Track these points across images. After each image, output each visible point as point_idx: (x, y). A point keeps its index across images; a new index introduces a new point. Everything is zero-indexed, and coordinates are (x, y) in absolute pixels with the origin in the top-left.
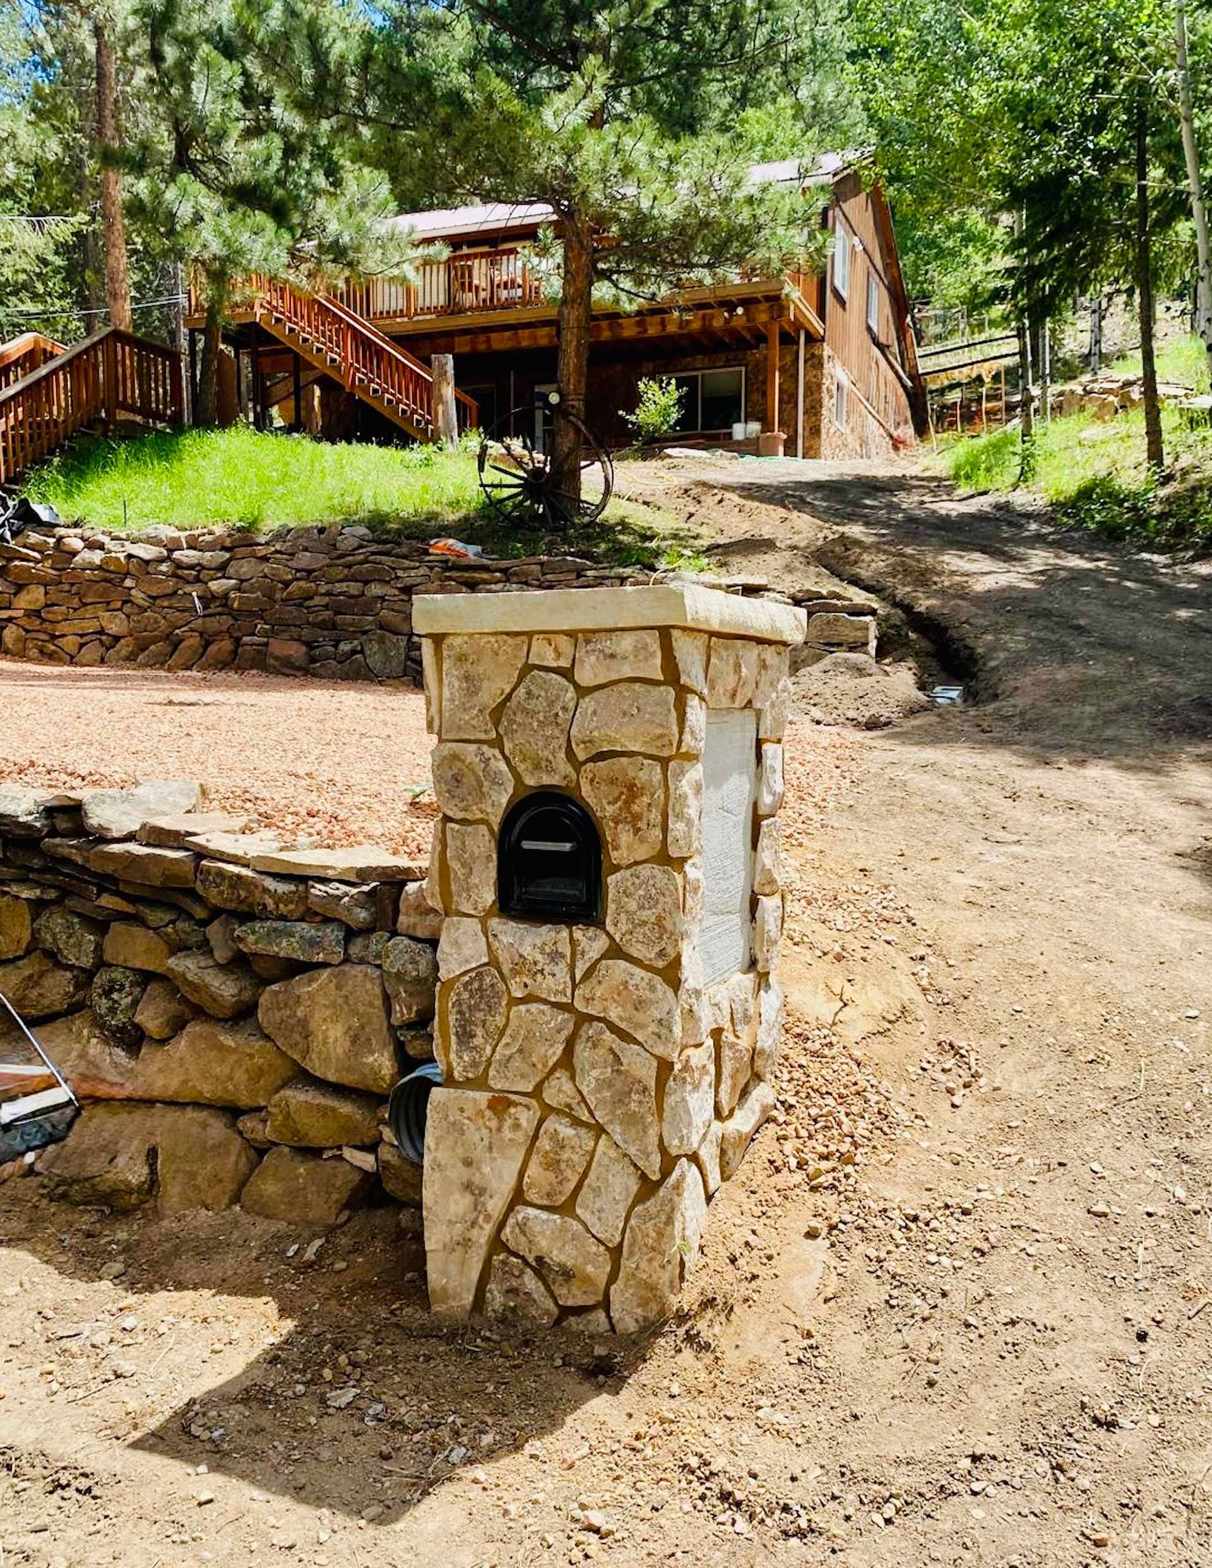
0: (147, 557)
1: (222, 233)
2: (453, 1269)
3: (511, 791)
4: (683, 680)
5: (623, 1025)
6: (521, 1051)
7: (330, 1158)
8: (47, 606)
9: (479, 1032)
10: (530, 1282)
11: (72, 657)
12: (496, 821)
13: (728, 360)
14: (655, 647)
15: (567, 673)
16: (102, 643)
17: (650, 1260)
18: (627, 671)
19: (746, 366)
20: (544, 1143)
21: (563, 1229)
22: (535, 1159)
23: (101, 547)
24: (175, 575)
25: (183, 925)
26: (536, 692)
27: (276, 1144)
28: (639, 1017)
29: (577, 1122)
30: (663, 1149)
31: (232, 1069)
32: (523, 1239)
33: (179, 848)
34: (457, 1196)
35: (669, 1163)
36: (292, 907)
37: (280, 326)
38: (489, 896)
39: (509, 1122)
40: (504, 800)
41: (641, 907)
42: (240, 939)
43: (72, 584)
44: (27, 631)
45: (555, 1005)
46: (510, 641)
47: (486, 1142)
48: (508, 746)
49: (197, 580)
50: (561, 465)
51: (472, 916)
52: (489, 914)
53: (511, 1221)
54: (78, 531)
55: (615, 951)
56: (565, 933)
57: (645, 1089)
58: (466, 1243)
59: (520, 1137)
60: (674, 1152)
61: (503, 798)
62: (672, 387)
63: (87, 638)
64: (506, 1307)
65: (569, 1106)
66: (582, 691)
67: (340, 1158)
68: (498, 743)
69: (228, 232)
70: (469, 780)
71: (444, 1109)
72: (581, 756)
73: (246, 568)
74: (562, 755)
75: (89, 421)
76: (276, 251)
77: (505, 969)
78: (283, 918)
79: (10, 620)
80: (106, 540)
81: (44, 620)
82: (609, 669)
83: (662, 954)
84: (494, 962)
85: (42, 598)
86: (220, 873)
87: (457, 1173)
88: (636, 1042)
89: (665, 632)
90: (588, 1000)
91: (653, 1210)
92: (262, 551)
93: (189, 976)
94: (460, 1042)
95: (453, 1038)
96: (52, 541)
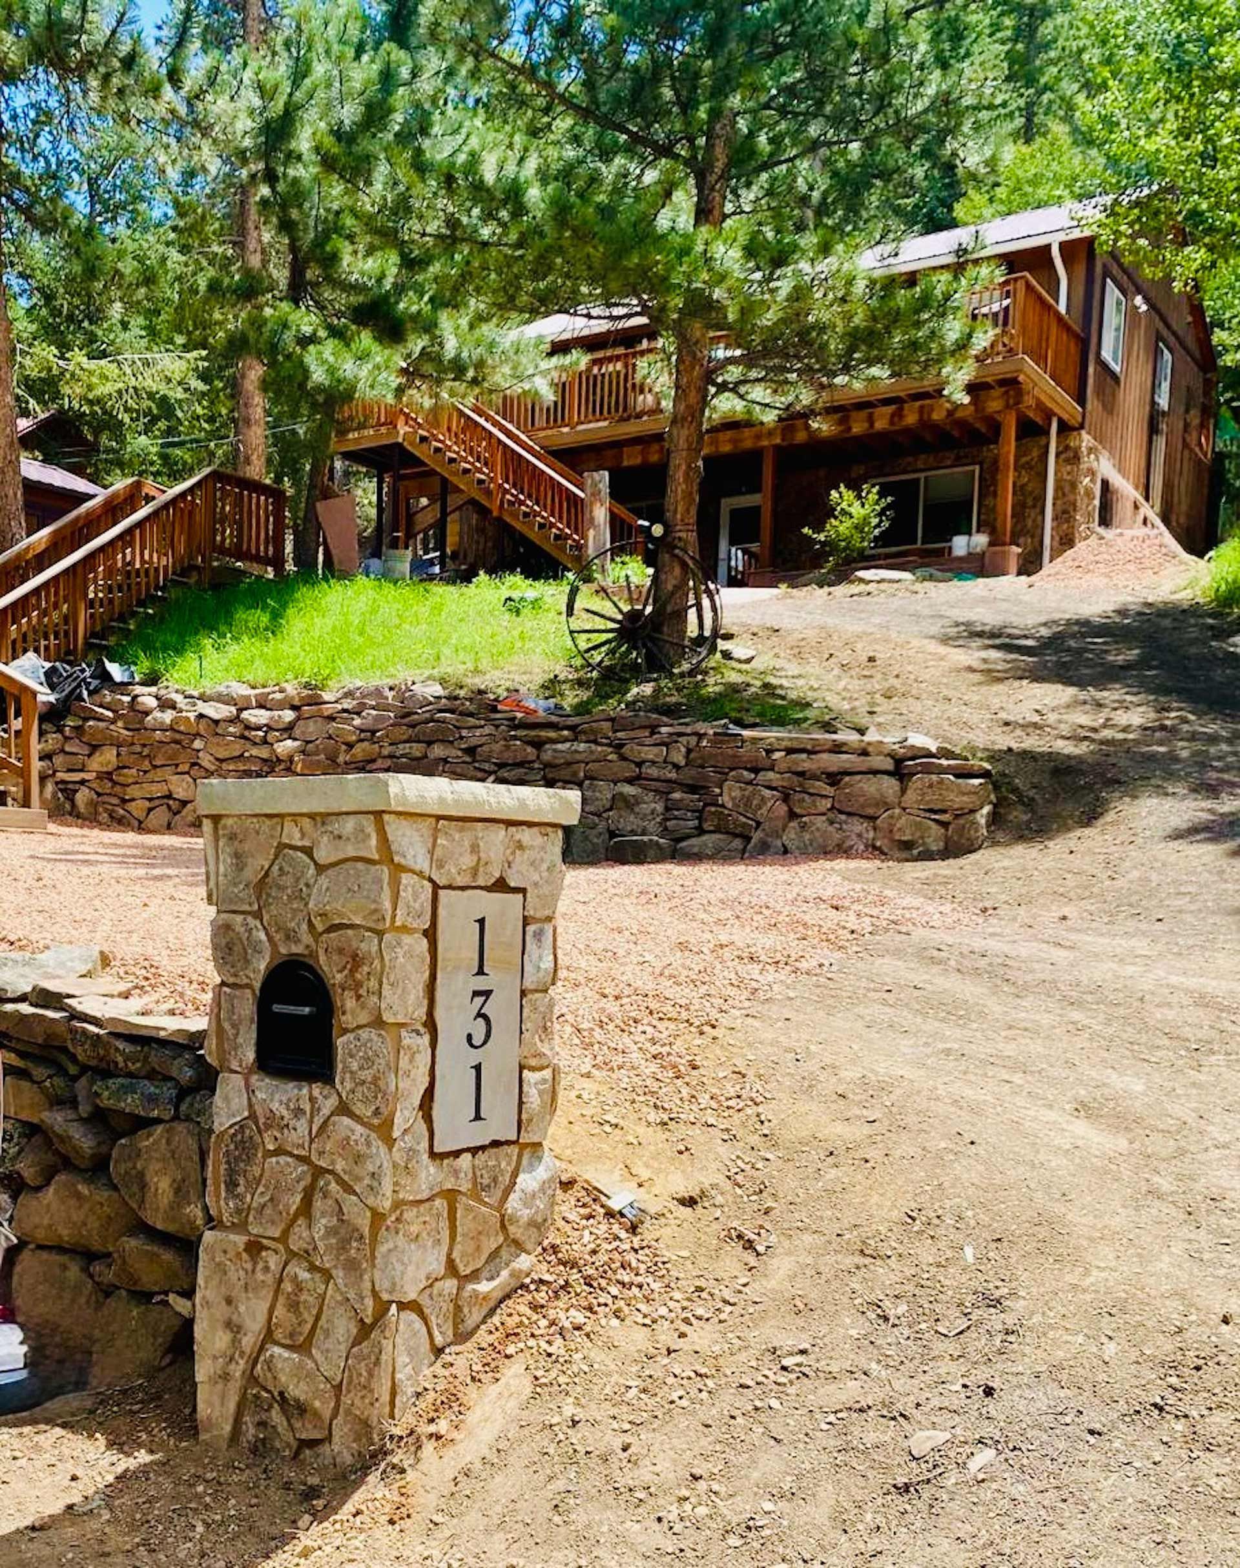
0: (216, 717)
1: (326, 361)
2: (216, 1400)
3: (268, 959)
4: (396, 859)
5: (346, 1178)
6: (271, 1199)
7: (158, 1303)
8: (119, 768)
9: (242, 1181)
10: (276, 1416)
11: (140, 822)
12: (257, 985)
13: (958, 458)
14: (371, 830)
15: (308, 851)
16: (169, 807)
17: (363, 1397)
18: (351, 852)
19: (981, 464)
20: (288, 1287)
21: (301, 1366)
22: (281, 1300)
23: (173, 706)
24: (243, 737)
25: (57, 1081)
26: (287, 869)
27: (118, 1288)
28: (357, 1170)
29: (313, 1268)
30: (375, 1294)
31: (87, 1216)
32: (269, 1375)
33: (56, 1009)
34: (220, 1333)
35: (382, 1309)
36: (138, 1065)
37: (424, 445)
38: (251, 1056)
39: (260, 1265)
40: (262, 967)
41: (361, 1068)
42: (97, 1095)
43: (144, 745)
44: (99, 795)
45: (299, 1158)
46: (268, 822)
47: (242, 1282)
48: (266, 918)
49: (265, 742)
50: (664, 606)
51: (236, 1072)
52: (251, 1071)
53: (262, 1358)
54: (153, 689)
55: (344, 1109)
56: (305, 1091)
57: (362, 1237)
58: (226, 1377)
59: (269, 1279)
60: (385, 1297)
61: (262, 965)
62: (873, 497)
63: (157, 802)
64: (257, 1439)
65: (306, 1252)
66: (321, 869)
67: (165, 1303)
68: (258, 915)
69: (331, 359)
70: (237, 948)
71: (211, 1249)
72: (320, 928)
73: (312, 729)
74: (305, 927)
75: (182, 569)
76: (384, 375)
77: (262, 1121)
78: (130, 1075)
79: (83, 782)
80: (178, 698)
81: (115, 783)
82: (337, 849)
83: (377, 1112)
84: (253, 1116)
85: (114, 759)
86: (84, 1031)
87: (221, 1311)
88: (355, 1193)
89: (378, 814)
90: (321, 1153)
91: (365, 1351)
92: (328, 709)
93: (56, 1128)
94: (227, 1190)
95: (223, 1186)
96: (126, 699)
